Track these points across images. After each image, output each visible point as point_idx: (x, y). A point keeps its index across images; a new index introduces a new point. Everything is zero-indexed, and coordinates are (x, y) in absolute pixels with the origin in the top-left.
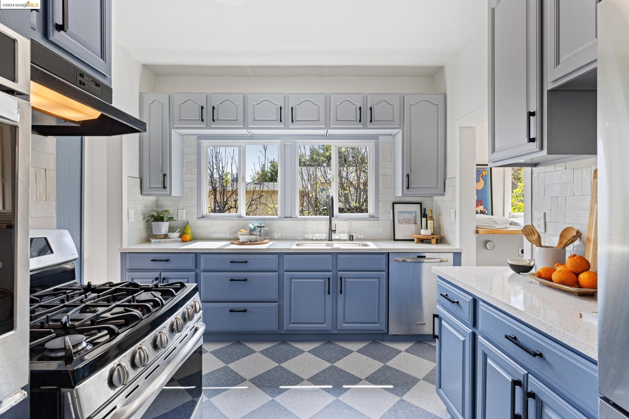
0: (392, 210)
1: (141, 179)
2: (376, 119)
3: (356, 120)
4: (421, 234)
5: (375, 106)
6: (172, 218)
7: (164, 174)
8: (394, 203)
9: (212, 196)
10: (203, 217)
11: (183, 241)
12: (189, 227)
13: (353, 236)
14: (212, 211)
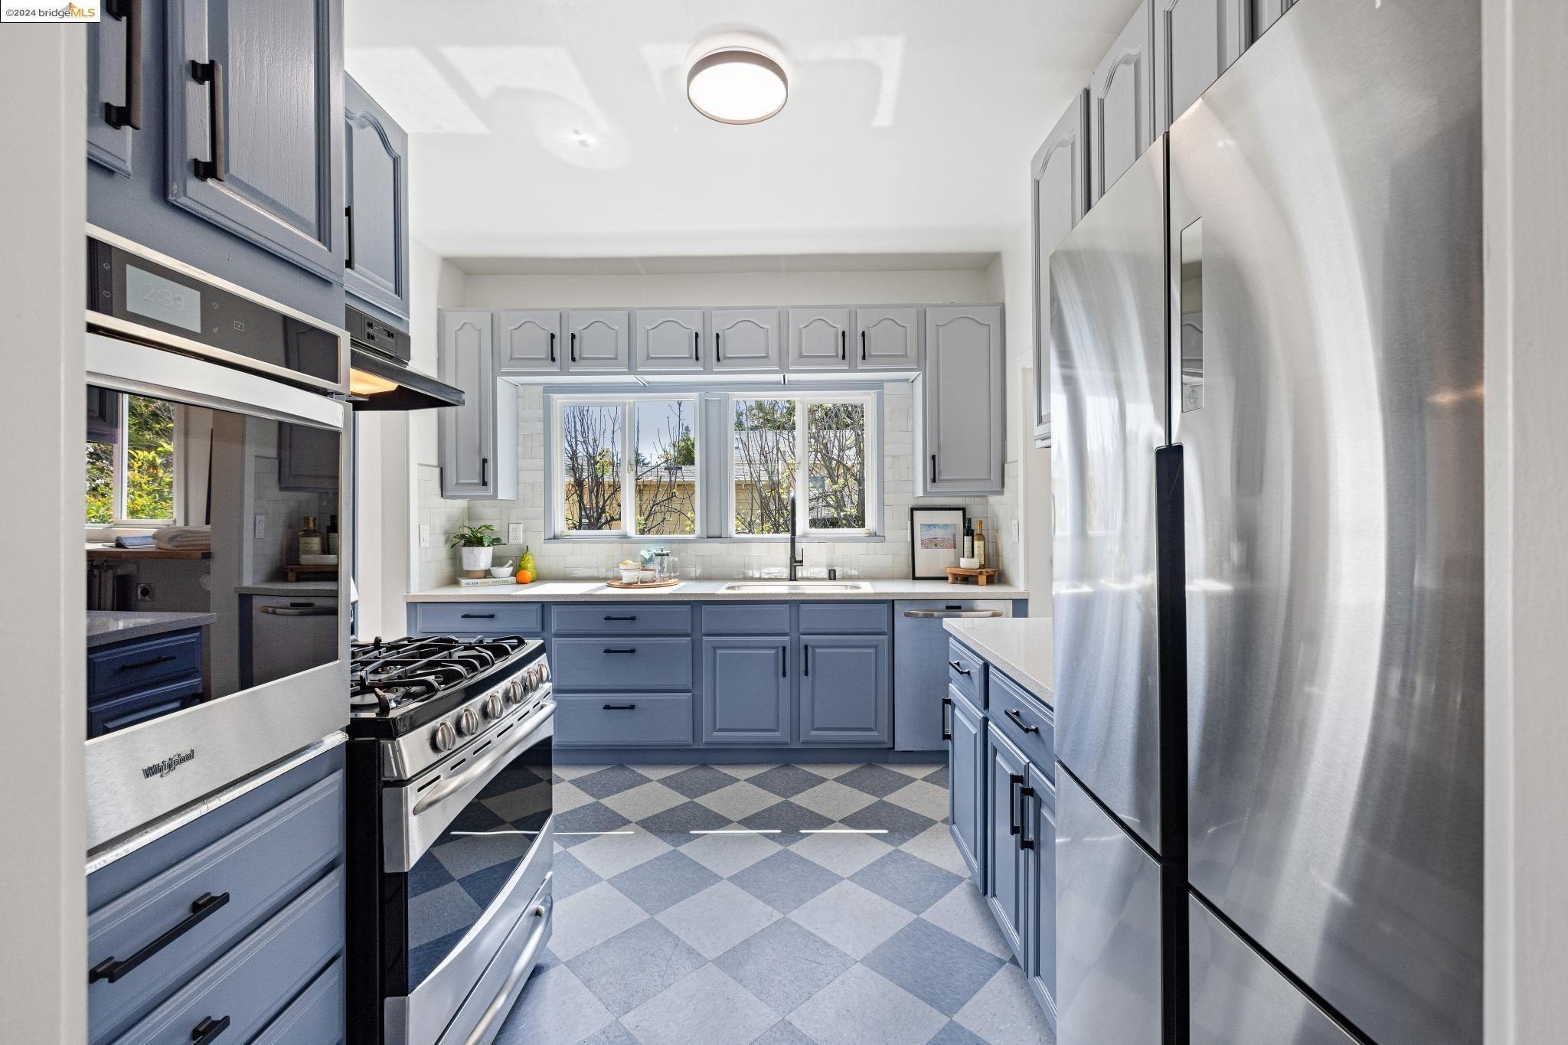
0: (909, 522)
1: (442, 469)
2: (873, 353)
3: (837, 356)
4: (960, 567)
5: (872, 330)
6: (498, 539)
7: (483, 459)
8: (912, 510)
9: (575, 497)
10: (555, 538)
11: (518, 583)
12: (530, 557)
13: (835, 571)
14: (575, 527)
